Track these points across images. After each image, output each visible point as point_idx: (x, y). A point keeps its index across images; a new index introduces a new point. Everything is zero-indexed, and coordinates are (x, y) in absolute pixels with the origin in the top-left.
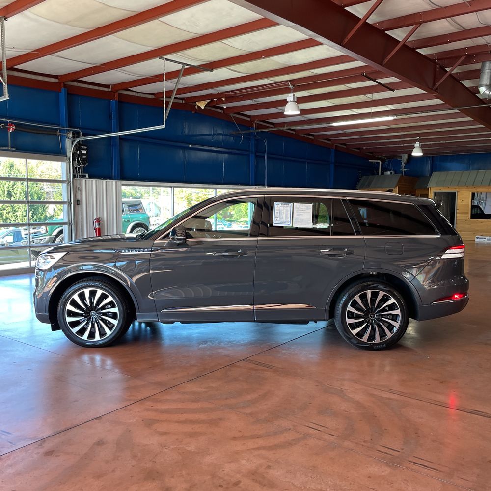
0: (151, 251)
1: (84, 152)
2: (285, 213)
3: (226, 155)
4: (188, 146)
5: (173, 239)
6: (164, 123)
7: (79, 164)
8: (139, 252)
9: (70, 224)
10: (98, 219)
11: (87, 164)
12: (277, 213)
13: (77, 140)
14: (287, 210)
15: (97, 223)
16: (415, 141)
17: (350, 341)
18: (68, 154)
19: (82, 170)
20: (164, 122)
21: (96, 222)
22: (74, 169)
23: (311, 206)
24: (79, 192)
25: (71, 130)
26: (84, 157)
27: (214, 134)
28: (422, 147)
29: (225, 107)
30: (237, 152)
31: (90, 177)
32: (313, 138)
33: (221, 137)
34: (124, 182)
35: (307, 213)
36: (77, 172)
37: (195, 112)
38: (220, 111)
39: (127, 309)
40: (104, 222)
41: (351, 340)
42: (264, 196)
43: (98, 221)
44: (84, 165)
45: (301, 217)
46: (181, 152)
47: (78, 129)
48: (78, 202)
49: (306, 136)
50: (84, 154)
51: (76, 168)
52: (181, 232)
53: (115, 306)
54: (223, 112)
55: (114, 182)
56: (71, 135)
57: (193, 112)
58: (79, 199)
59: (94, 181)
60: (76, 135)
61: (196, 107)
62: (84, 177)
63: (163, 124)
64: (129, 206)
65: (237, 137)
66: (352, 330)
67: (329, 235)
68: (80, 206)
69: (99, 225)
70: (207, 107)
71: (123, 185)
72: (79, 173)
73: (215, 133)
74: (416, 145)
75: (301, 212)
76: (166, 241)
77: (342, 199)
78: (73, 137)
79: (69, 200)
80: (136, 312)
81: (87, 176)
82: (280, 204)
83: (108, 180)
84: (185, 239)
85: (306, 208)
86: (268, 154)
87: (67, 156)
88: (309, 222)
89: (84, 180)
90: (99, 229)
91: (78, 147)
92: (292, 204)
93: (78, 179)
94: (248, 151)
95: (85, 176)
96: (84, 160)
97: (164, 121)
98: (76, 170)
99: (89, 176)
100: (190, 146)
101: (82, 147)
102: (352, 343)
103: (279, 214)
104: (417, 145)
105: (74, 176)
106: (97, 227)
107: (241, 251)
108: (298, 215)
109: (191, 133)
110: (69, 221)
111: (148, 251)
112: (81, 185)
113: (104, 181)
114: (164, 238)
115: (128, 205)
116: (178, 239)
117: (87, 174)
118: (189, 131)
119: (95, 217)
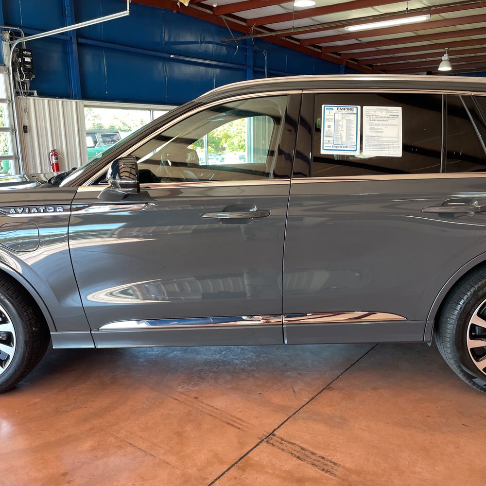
0: (71, 210)
1: (28, 60)
2: (345, 127)
3: (218, 71)
4: (170, 57)
5: (114, 184)
6: (128, 8)
7: (22, 77)
8: (45, 211)
9: (16, 158)
10: (54, 151)
11: (34, 77)
12: (329, 127)
13: (17, 42)
14: (349, 122)
15: (53, 157)
16: (442, 54)
17: (471, 381)
18: (6, 62)
19: (28, 85)
20: (128, 6)
21: (52, 155)
22: (17, 83)
23: (398, 110)
24: (25, 116)
25: (8, 30)
26: (29, 66)
27: (201, 43)
28: (451, 61)
29: (215, 6)
30: (231, 65)
31: (41, 94)
32: (320, 51)
33: (211, 46)
34: (87, 102)
35: (391, 125)
36: (20, 89)
37: (177, 12)
38: (208, 11)
39: (31, 325)
40: (63, 154)
41: (475, 380)
42: (299, 92)
43: (55, 153)
44: (30, 78)
45: (379, 134)
46: (160, 65)
47: (18, 29)
48: (25, 129)
49: (312, 48)
50: (28, 63)
51: (19, 83)
52: (128, 169)
53: (7, 320)
54: (212, 13)
55: (74, 102)
56: (8, 36)
57: (175, 12)
58: (27, 125)
59: (46, 100)
60: (14, 35)
61: (178, 4)
62: (31, 94)
63: (127, 10)
64: (103, 136)
65: (230, 46)
66: (478, 361)
67: (438, 172)
68: (28, 134)
69: (57, 159)
70: (191, 5)
71: (85, 106)
72: (24, 89)
73: (202, 40)
74: (443, 58)
75: (379, 125)
76: (101, 188)
77: (463, 96)
78: (11, 39)
79: (12, 126)
80: (50, 332)
81: (36, 94)
82: (335, 108)
83: (65, 100)
84: (137, 186)
85: (388, 115)
86: (268, 69)
87: (5, 65)
88: (396, 144)
89: (31, 99)
90: (57, 164)
91: (19, 52)
92: (359, 107)
93: (23, 99)
94: (244, 65)
95: (33, 94)
96: (29, 72)
97: (128, 4)
98: (19, 86)
99: (38, 94)
100: (172, 56)
101: (25, 52)
102: (475, 384)
103: (332, 129)
104: (445, 57)
105: (17, 94)
106: (54, 161)
107: (255, 209)
108: (371, 130)
109: (172, 40)
110: (15, 154)
111: (64, 210)
112: (28, 106)
113: (60, 101)
114: (96, 183)
115: (101, 135)
116: (123, 186)
117: (35, 91)
118: (170, 37)
119: (51, 149)
